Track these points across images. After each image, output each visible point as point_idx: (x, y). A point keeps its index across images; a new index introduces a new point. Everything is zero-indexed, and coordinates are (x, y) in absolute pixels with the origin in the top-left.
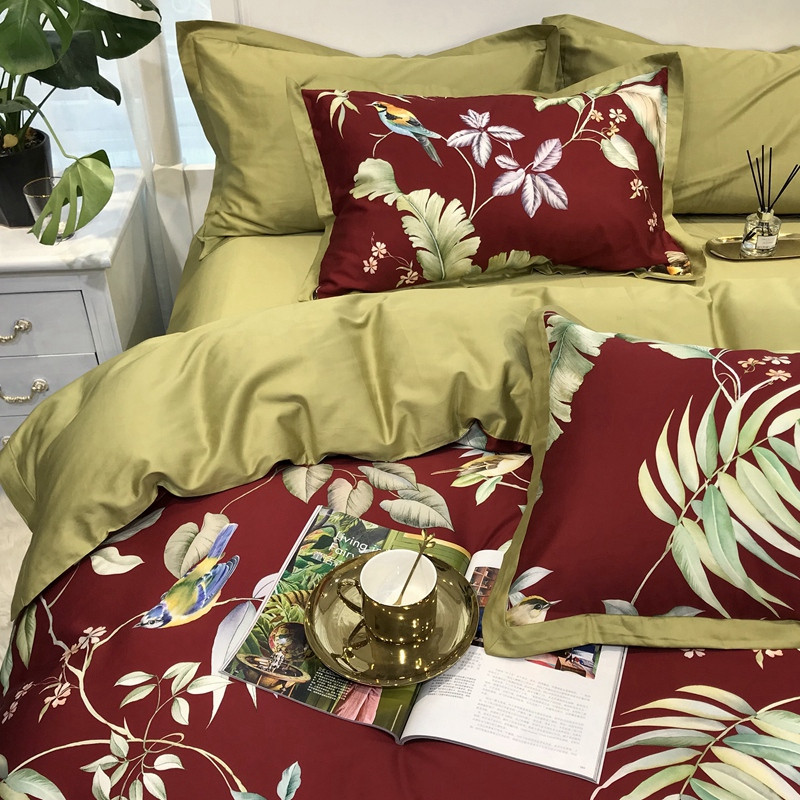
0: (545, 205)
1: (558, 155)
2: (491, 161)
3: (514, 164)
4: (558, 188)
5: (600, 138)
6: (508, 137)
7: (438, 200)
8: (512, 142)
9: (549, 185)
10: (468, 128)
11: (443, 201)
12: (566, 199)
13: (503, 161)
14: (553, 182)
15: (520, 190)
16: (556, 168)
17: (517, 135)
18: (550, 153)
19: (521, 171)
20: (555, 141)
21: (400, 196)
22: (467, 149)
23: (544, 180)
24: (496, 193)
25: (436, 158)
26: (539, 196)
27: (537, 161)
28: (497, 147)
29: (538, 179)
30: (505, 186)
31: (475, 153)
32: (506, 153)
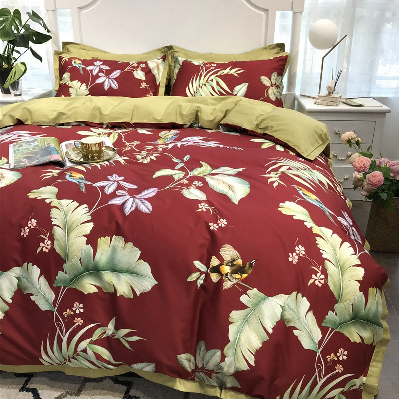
0: (111, 87)
1: (118, 74)
2: (97, 74)
3: (104, 75)
4: (116, 83)
5: (133, 71)
6: (105, 68)
7: (80, 83)
8: (106, 70)
9: (113, 82)
10: (95, 65)
11: (81, 84)
12: (117, 86)
13: (100, 74)
14: (115, 81)
15: (104, 82)
16: (116, 78)
17: (108, 68)
18: (117, 73)
19: (106, 77)
20: (119, 71)
21: (70, 82)
22: (91, 71)
23: (112, 80)
24: (96, 82)
25: (82, 72)
26: (109, 84)
27: (111, 75)
28: (101, 71)
29: (110, 80)
30: (99, 81)
31: (93, 72)
32: (103, 72)
